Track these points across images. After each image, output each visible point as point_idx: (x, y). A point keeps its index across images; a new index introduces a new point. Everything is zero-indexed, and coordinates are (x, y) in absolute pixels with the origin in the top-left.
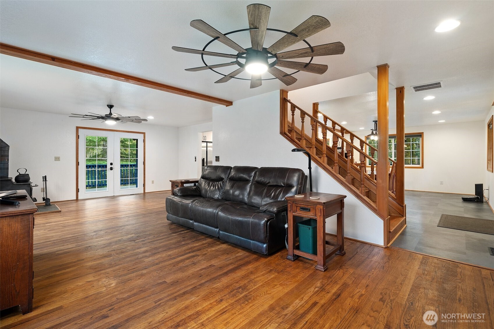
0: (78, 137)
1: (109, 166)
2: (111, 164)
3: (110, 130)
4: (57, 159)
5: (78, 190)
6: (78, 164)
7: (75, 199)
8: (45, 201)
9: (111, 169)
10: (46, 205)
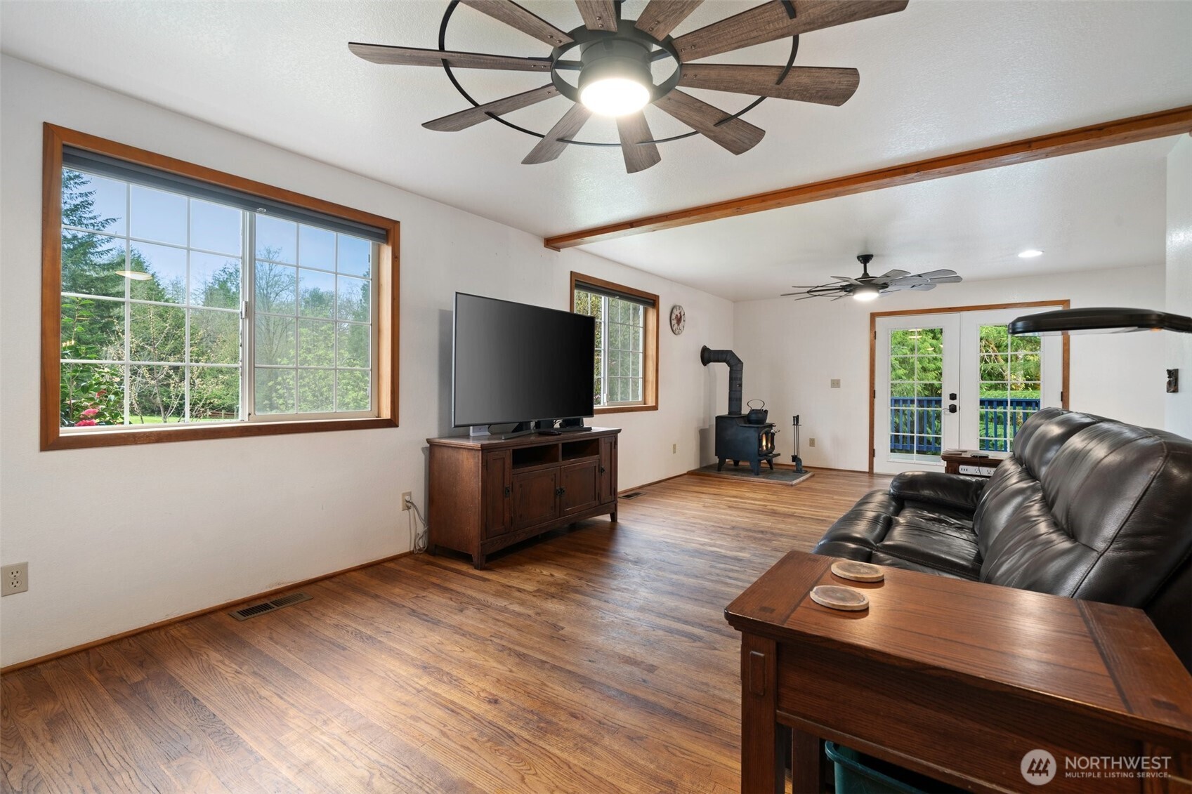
0: (874, 335)
1: (946, 402)
2: (953, 397)
3: (950, 308)
4: (836, 384)
5: (872, 453)
6: (873, 394)
7: (867, 470)
8: (794, 463)
9: (953, 409)
10: (797, 470)
